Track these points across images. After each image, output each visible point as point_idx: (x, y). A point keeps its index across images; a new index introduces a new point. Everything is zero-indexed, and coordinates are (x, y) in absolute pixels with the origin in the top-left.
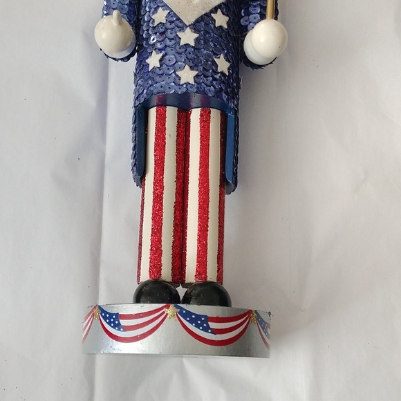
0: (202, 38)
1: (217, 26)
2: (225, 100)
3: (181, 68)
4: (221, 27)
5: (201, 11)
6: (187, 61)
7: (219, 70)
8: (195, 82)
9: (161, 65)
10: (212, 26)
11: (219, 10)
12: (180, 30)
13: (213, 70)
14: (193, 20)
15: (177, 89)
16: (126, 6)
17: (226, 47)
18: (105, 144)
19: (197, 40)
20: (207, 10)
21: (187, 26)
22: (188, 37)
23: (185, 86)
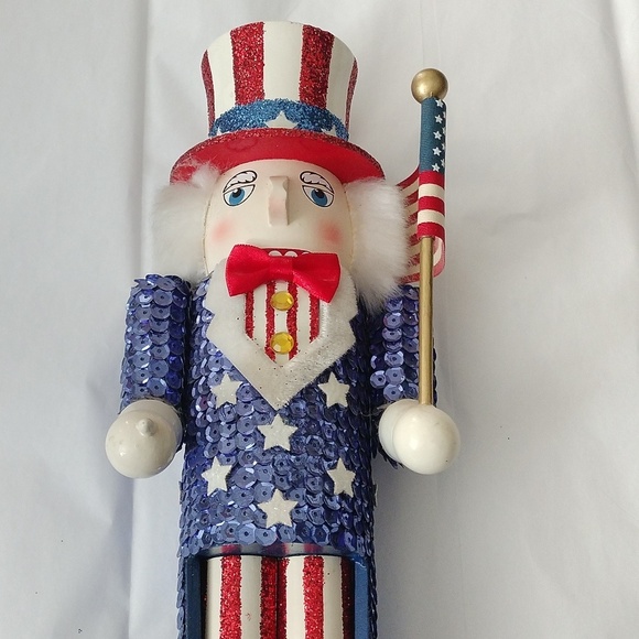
0: (304, 432)
1: (329, 405)
2: (349, 544)
3: (268, 495)
4: (336, 406)
5: (299, 382)
6: (278, 478)
7: (337, 491)
8: (293, 521)
9: (229, 488)
10: (321, 407)
11: (332, 375)
12: (263, 419)
13: (326, 493)
14: (286, 401)
15: (261, 537)
16: (163, 382)
17: (347, 441)
18: (129, 596)
19: (294, 438)
20: (312, 378)
21: (275, 412)
22: (278, 434)
23: (274, 529)
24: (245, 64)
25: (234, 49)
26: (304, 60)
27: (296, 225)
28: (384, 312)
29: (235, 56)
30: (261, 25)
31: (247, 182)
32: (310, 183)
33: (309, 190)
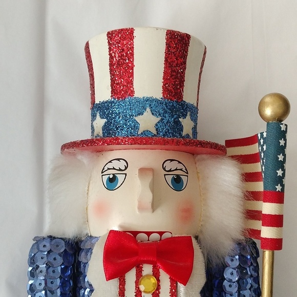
24: (119, 64)
25: (110, 49)
26: (166, 60)
27: (159, 211)
28: (225, 266)
29: (110, 54)
30: (131, 31)
31: (120, 170)
32: (170, 171)
33: (169, 178)
